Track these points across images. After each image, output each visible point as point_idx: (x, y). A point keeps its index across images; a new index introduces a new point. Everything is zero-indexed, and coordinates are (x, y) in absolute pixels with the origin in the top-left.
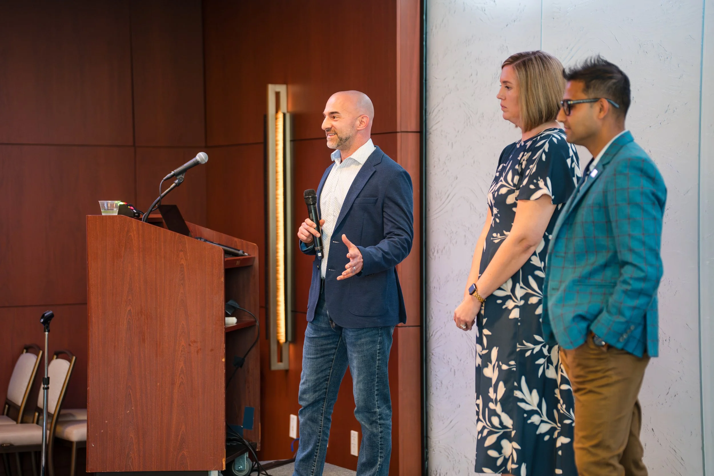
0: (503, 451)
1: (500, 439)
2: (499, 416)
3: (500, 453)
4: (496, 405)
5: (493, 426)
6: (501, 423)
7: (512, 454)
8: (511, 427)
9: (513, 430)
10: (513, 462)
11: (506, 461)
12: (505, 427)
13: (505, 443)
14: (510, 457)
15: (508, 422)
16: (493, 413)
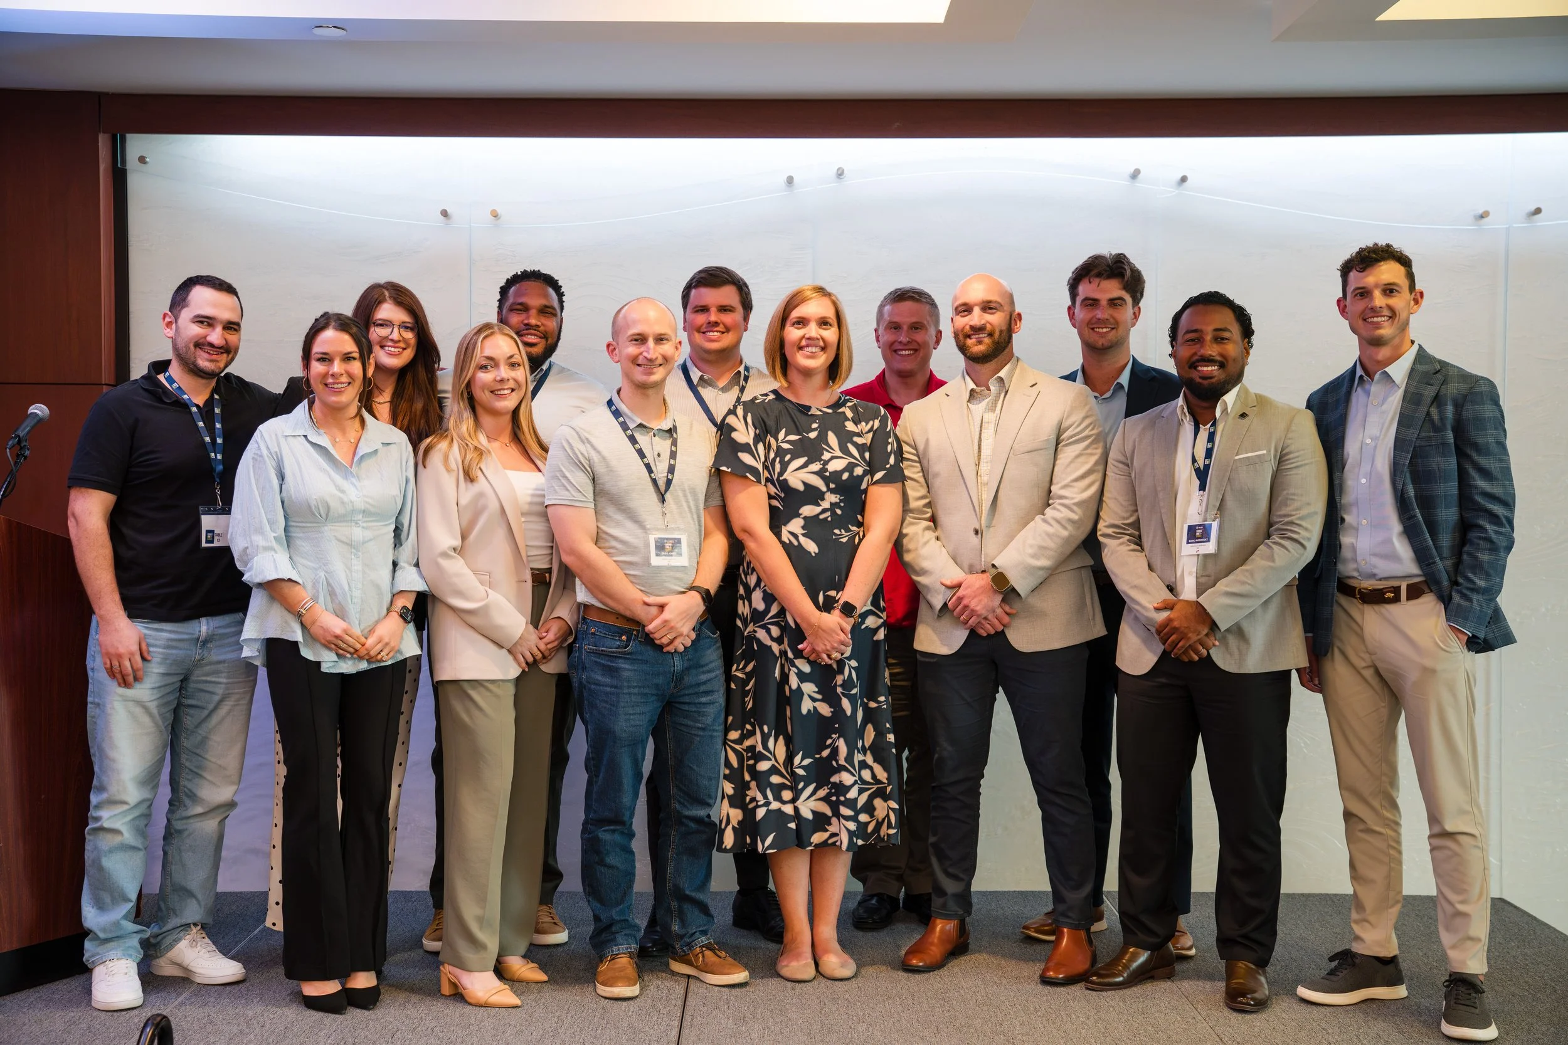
0: (876, 813)
1: (871, 798)
2: (871, 768)
3: (872, 816)
4: (865, 755)
5: (864, 782)
6: (874, 776)
7: (888, 816)
8: (886, 781)
9: (889, 785)
10: (889, 826)
11: (879, 825)
12: (879, 782)
13: (878, 802)
14: (883, 820)
15: (882, 775)
16: (864, 765)
